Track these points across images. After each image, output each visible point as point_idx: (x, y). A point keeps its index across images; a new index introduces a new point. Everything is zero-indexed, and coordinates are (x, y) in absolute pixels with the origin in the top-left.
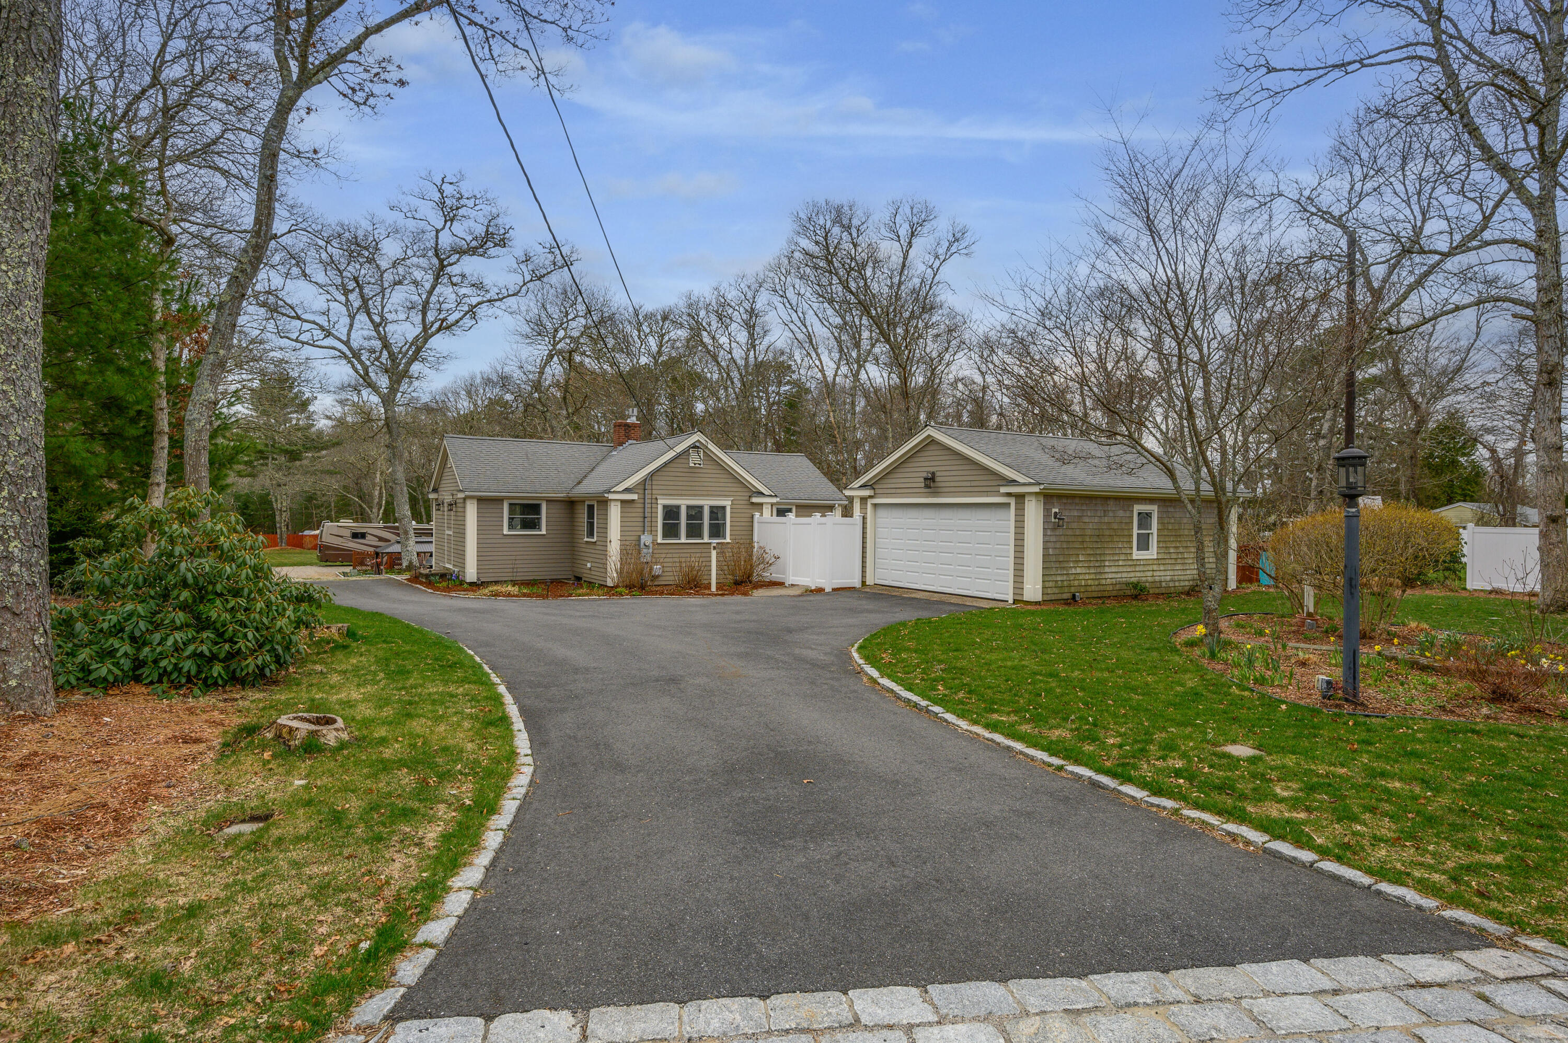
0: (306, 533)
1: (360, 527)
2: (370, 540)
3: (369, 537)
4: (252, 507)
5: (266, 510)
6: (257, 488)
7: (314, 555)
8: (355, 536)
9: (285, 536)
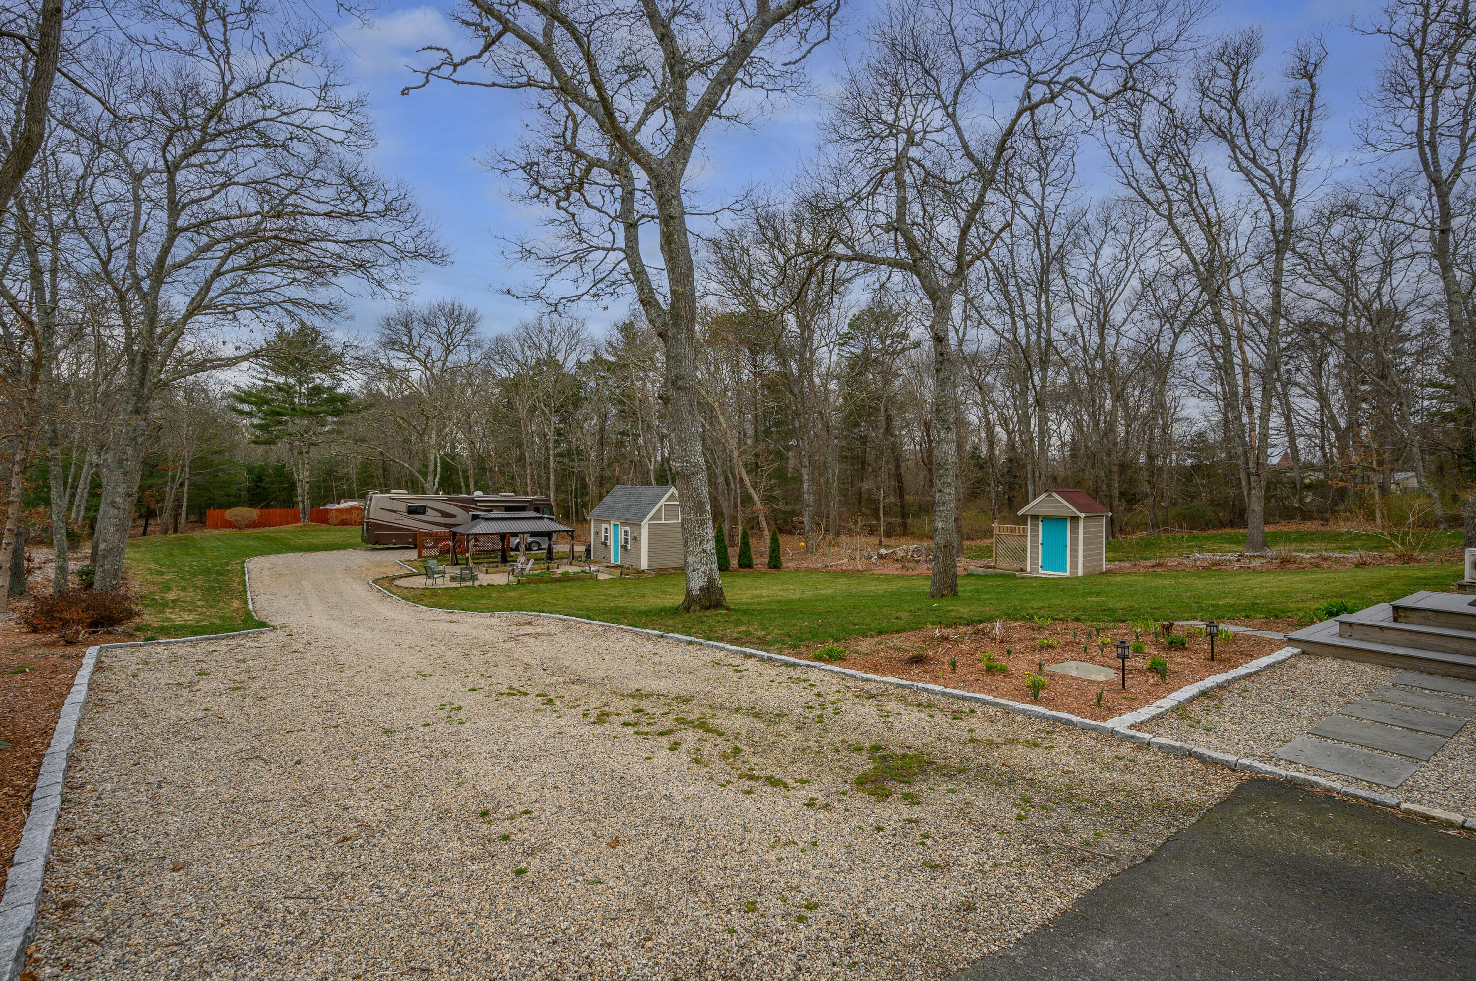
0: (329, 507)
1: (417, 499)
2: (431, 515)
3: (429, 512)
4: (267, 479)
5: (281, 483)
6: (272, 460)
7: (356, 533)
8: (414, 510)
9: (308, 511)
